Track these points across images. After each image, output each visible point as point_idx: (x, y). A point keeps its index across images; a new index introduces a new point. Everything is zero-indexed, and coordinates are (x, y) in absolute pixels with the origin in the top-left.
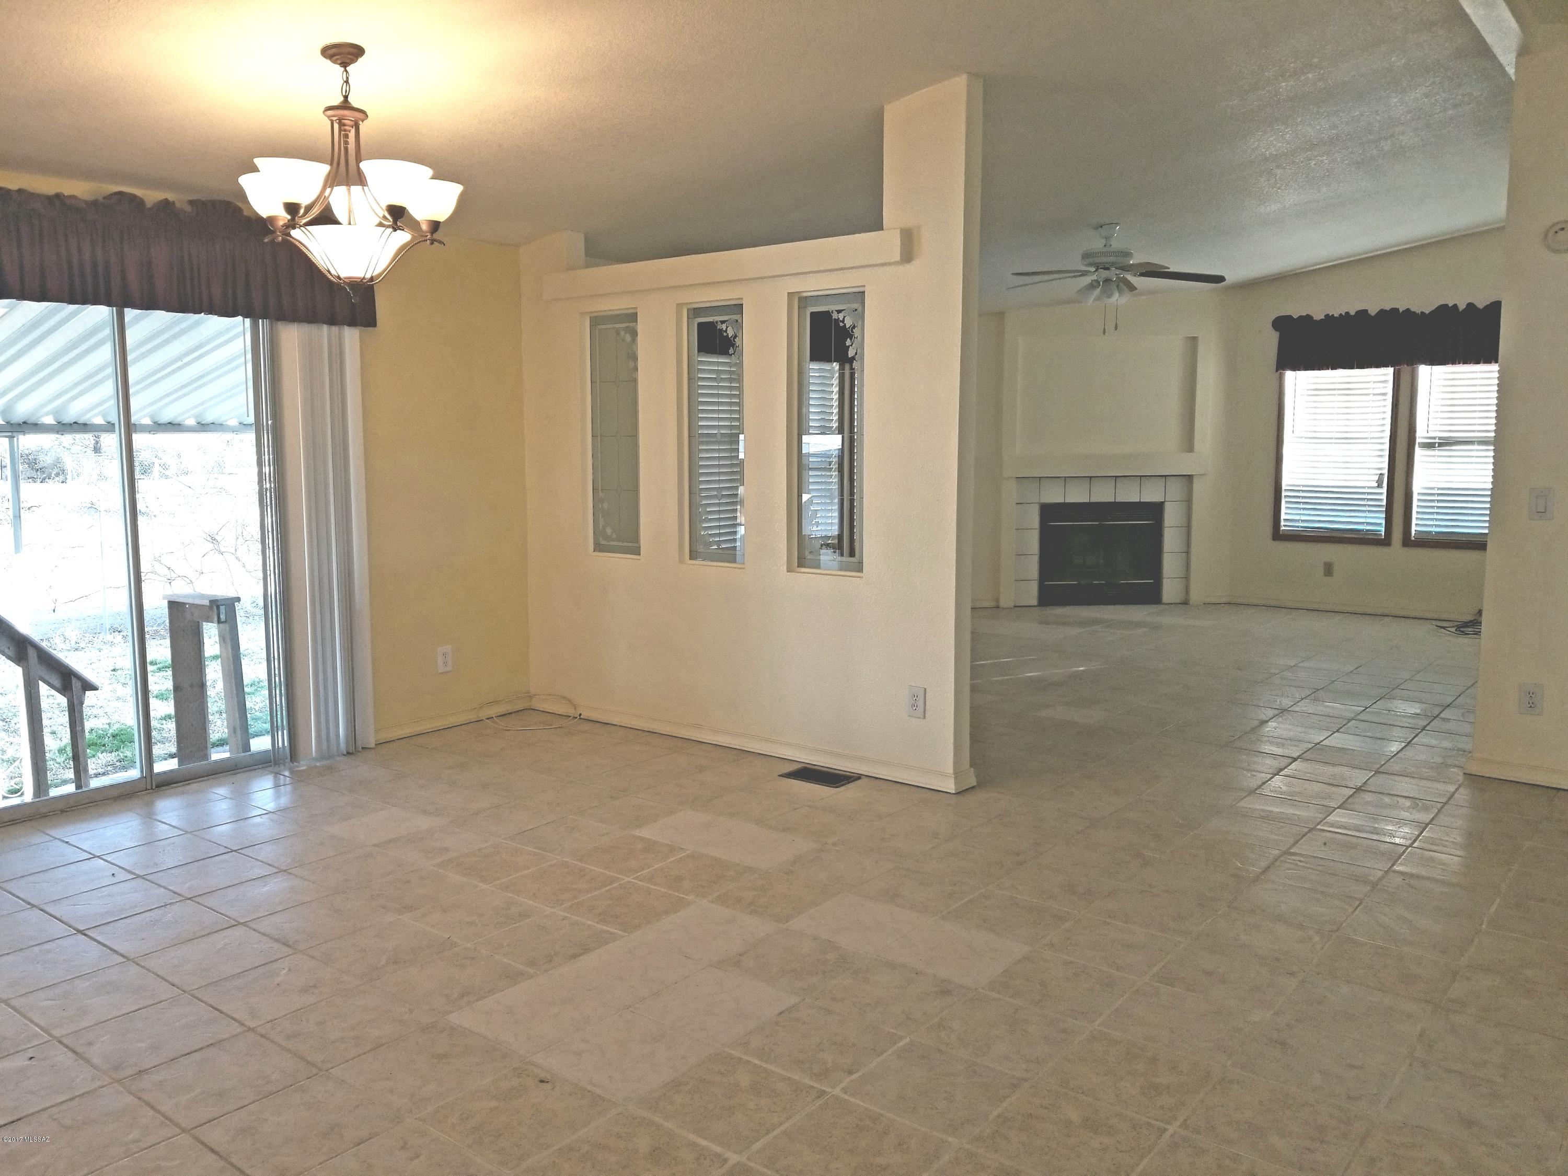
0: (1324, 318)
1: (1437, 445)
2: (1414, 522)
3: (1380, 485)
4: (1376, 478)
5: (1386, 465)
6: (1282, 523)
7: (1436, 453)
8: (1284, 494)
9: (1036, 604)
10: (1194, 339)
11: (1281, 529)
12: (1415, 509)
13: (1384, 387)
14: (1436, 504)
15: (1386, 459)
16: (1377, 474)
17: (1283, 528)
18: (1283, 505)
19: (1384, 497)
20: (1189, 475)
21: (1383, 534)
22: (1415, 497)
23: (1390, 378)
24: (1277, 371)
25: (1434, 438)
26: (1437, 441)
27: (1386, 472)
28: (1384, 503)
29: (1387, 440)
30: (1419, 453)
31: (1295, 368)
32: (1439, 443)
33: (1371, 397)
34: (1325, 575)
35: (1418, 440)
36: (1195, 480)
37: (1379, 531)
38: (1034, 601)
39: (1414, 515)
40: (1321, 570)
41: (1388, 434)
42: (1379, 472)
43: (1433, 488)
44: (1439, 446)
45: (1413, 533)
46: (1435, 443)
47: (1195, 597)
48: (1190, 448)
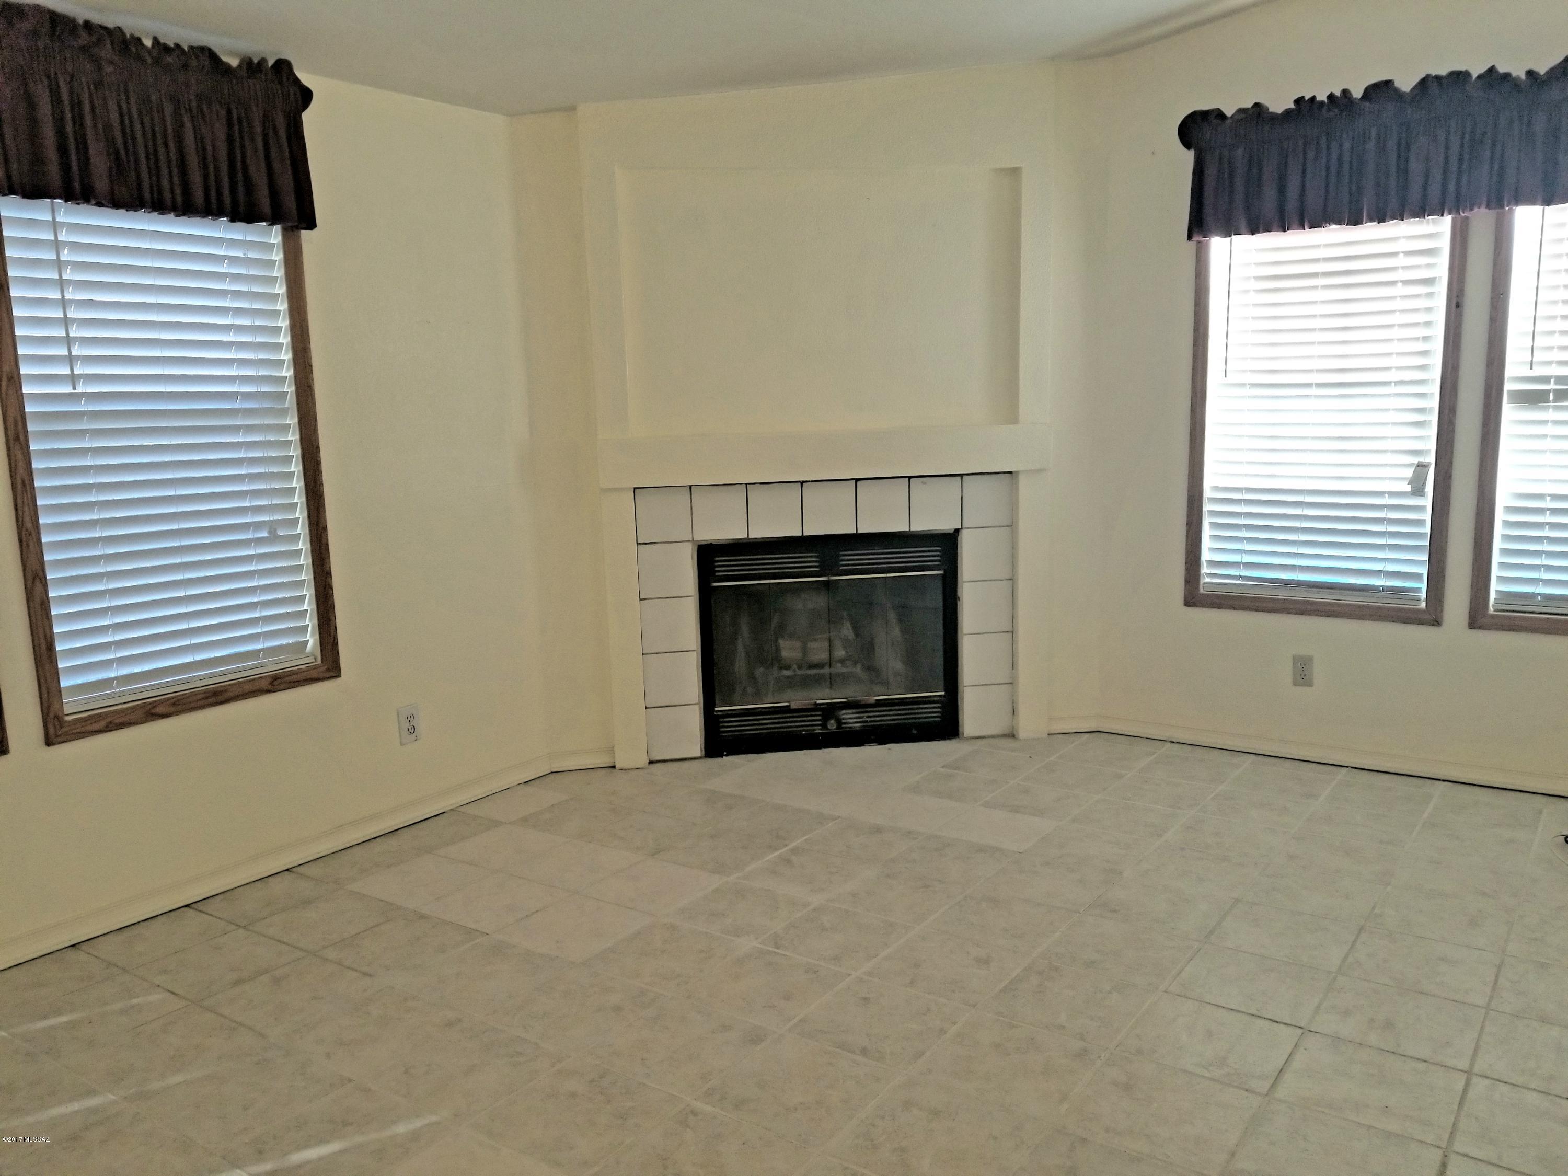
0: (1292, 106)
1: (1551, 397)
2: (1495, 572)
3: (1418, 491)
4: (1409, 473)
5: (1432, 445)
6: (1205, 569)
7: (1550, 414)
8: (1207, 507)
9: (699, 754)
10: (1015, 172)
11: (1202, 582)
12: (1498, 544)
13: (1429, 266)
14: (1548, 533)
15: (1432, 431)
16: (1411, 465)
17: (1207, 580)
18: (1207, 532)
19: (1427, 516)
20: (1010, 473)
21: (1423, 595)
22: (1500, 516)
23: (1445, 243)
24: (1190, 237)
25: (1546, 380)
26: (1552, 386)
27: (1431, 459)
28: (1427, 529)
29: (1435, 389)
30: (1509, 413)
31: (1229, 230)
32: (1556, 391)
33: (1400, 290)
34: (1295, 684)
35: (1508, 386)
36: (1023, 481)
37: (1418, 590)
38: (696, 748)
39: (1496, 558)
40: (1286, 672)
41: (1436, 374)
42: (1415, 460)
43: (1541, 497)
44: (1555, 400)
45: (1492, 596)
46: (1548, 391)
47: (1028, 727)
48: (1012, 418)
